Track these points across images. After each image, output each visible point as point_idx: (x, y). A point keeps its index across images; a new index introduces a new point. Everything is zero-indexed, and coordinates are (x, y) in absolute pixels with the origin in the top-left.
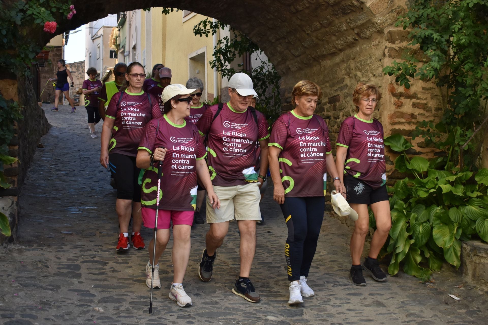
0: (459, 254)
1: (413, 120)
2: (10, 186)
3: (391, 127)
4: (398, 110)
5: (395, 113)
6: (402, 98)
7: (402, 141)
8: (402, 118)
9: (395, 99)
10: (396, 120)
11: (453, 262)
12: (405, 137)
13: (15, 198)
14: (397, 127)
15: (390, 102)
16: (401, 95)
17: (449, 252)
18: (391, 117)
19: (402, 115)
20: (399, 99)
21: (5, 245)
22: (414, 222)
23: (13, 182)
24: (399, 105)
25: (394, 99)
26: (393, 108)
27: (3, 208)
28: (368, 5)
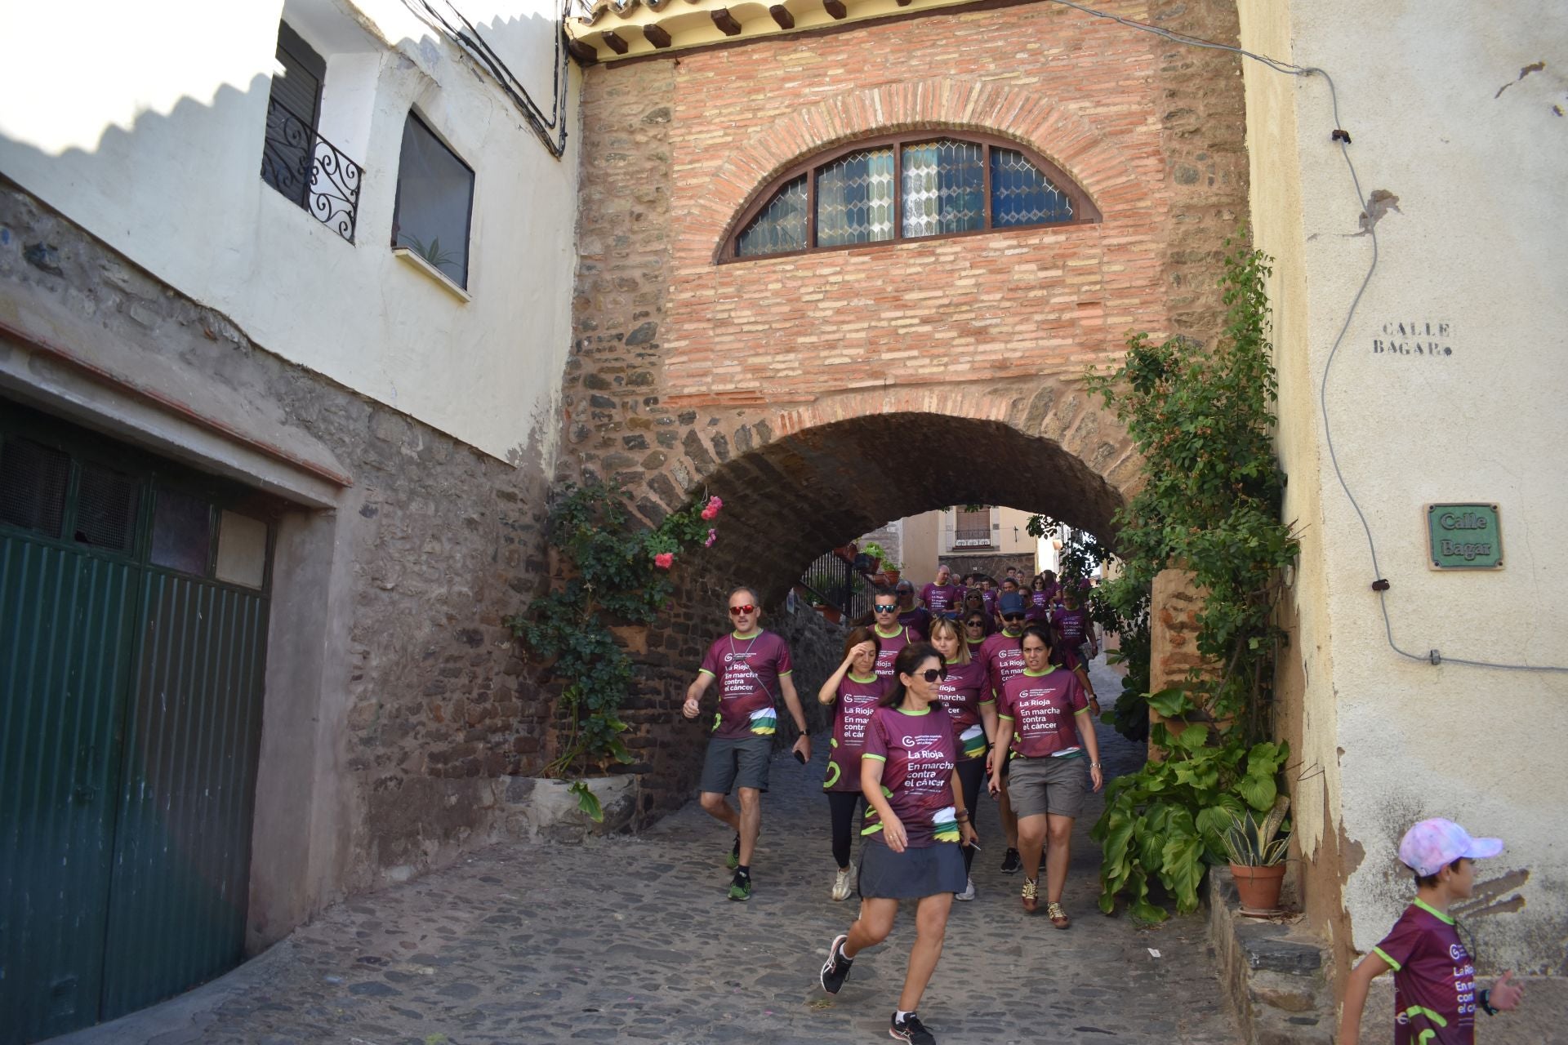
0: (1197, 885)
1: (1204, 666)
2: (637, 761)
3: (1165, 678)
4: (1178, 650)
5: (1172, 655)
6: (1185, 631)
7: (1181, 700)
8: (1185, 662)
9: (1172, 632)
10: (1175, 667)
11: (1187, 898)
12: (1189, 694)
13: (639, 777)
14: (1176, 678)
15: (1165, 638)
16: (1183, 626)
17: (1185, 881)
18: (1165, 662)
19: (1185, 658)
20: (1179, 632)
21: (611, 835)
22: (1142, 830)
23: (640, 756)
24: (1180, 643)
25: (1169, 634)
26: (1169, 648)
27: (610, 788)
28: (1121, 490)
